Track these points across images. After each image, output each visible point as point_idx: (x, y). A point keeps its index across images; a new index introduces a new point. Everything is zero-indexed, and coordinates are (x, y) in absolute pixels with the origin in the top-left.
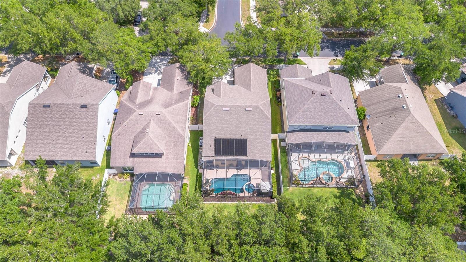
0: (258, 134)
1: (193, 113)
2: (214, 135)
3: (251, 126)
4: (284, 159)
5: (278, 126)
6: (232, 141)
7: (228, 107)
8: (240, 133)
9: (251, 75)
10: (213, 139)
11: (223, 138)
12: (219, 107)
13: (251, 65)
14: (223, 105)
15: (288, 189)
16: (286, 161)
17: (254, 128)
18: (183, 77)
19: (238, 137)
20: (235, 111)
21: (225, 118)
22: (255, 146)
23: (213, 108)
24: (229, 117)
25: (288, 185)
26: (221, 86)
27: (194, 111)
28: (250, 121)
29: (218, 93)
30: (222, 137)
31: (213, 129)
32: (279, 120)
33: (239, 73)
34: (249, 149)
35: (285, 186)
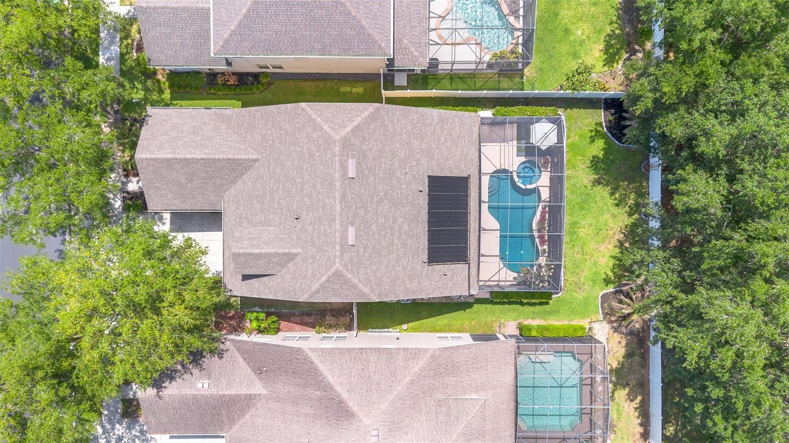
0: (416, 144)
1: (297, 327)
2: (419, 267)
3: (397, 164)
4: (446, 82)
5: (342, 89)
6: (434, 219)
7: (346, 230)
8: (413, 198)
9: (189, 156)
10: (428, 270)
11: (427, 242)
12: (347, 256)
13: (143, 156)
14: (341, 244)
15: (528, 81)
16: (452, 78)
17: (402, 155)
18: (196, 371)
19: (423, 201)
20: (357, 208)
21: (376, 237)
22: (446, 154)
23: (349, 276)
24: (374, 228)
25: (517, 79)
26: (250, 254)
27: (290, 324)
28: (383, 166)
29: (276, 260)
30: (424, 243)
31: (405, 271)
32: (321, 84)
33: (170, 196)
34: (452, 172)
35: (520, 86)
